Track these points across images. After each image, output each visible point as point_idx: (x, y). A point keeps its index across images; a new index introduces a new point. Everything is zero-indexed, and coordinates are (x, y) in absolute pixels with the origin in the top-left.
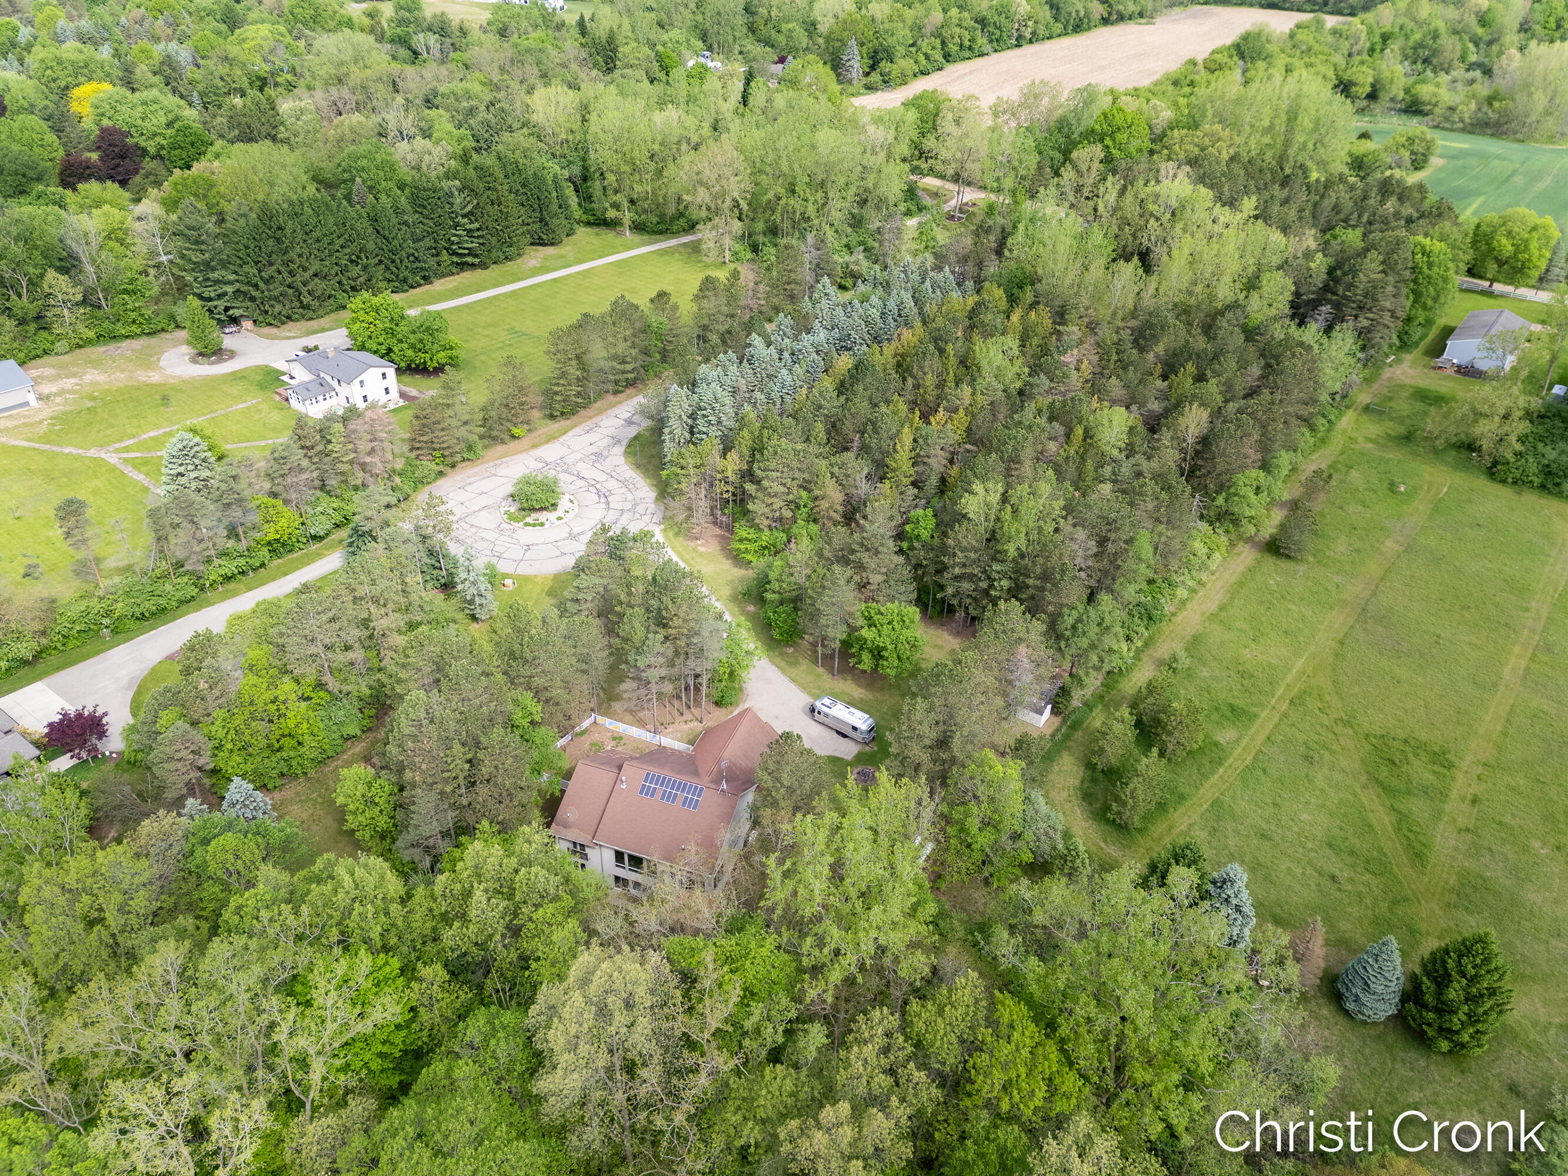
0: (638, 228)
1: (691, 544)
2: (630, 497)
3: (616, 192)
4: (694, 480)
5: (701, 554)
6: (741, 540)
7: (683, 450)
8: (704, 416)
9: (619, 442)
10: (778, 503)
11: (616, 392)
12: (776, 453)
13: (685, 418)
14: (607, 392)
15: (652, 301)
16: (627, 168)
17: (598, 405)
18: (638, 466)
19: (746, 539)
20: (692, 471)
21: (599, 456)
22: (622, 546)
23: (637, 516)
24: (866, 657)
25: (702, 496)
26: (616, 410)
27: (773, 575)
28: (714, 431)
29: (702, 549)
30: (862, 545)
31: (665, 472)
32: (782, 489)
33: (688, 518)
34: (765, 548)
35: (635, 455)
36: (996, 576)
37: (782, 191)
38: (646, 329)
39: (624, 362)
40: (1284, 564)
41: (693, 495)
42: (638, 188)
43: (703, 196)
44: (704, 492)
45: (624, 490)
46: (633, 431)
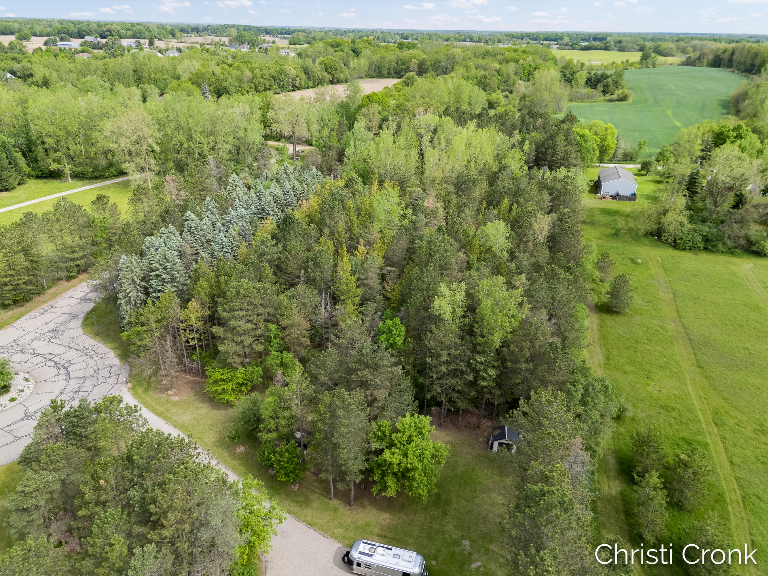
0: (78, 176)
1: (163, 396)
2: (91, 363)
3: (56, 151)
4: (158, 334)
5: (175, 404)
6: (216, 382)
7: (141, 311)
8: (157, 276)
9: (76, 317)
10: (248, 340)
11: (69, 278)
12: (238, 293)
13: (138, 281)
14: (60, 279)
15: (94, 203)
16: (62, 133)
17: (52, 290)
18: (97, 334)
19: (222, 380)
20: (154, 325)
21: (55, 332)
22: (81, 423)
23: (101, 380)
24: (390, 481)
25: (168, 347)
26: (70, 293)
27: (265, 414)
28: (169, 288)
29: (175, 399)
30: (360, 362)
31: (125, 334)
32: (250, 326)
33: (155, 372)
34: (241, 385)
35: (93, 324)
36: (482, 367)
37: (182, 138)
38: (90, 225)
39: (74, 252)
40: (618, 319)
41: (158, 349)
42: (73, 148)
43: (125, 143)
44: (169, 343)
45: (84, 357)
46: (90, 306)
